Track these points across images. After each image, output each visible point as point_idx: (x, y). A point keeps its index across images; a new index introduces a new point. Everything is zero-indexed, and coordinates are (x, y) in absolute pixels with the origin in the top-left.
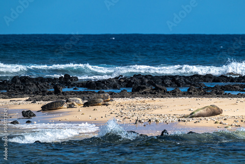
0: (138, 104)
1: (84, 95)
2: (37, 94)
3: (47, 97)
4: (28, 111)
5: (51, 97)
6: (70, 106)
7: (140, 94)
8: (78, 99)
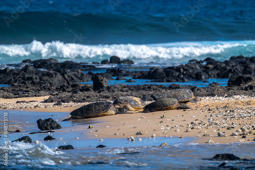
0: (238, 106)
1: (144, 92)
2: (64, 90)
3: (81, 94)
4: (47, 120)
5: (87, 95)
6: (120, 111)
7: (242, 89)
8: (135, 98)
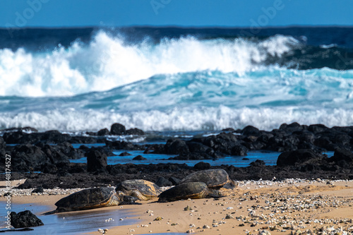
0: (292, 194)
1: (160, 174)
2: (46, 172)
3: (70, 177)
4: (23, 214)
5: (79, 178)
6: (125, 201)
7: (297, 169)
8: (146, 182)
